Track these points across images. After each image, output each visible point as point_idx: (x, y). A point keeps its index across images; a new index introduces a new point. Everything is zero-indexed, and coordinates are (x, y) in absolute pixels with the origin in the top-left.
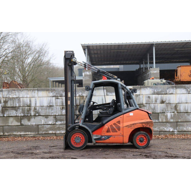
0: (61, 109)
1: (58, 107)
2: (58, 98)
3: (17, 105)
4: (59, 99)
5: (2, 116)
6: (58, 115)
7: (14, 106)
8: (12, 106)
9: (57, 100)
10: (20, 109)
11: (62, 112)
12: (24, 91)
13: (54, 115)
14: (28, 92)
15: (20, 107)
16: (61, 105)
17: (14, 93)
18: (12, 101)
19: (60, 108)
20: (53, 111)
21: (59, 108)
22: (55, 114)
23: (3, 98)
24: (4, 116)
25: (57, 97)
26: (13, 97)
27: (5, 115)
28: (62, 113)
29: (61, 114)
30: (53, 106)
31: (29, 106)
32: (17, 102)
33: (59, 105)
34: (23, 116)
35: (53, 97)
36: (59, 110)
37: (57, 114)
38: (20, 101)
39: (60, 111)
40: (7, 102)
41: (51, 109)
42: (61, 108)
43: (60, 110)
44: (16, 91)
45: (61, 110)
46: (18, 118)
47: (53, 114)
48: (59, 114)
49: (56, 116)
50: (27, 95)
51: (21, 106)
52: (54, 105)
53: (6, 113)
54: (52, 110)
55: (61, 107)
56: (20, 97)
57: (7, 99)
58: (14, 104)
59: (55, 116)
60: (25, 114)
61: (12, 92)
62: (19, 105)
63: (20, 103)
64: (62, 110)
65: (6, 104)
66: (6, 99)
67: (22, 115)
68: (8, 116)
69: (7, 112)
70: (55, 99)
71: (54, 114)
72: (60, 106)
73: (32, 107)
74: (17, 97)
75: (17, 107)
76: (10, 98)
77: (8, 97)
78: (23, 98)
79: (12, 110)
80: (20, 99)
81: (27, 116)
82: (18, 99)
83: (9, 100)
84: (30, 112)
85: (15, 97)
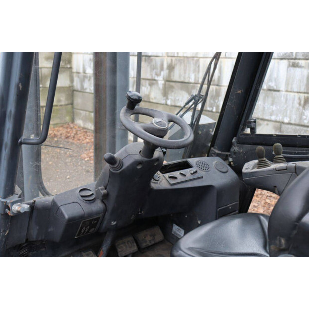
0: (300, 104)
1: (292, 94)
2: (294, 66)
3: (192, 80)
4: (300, 67)
5: (164, 102)
6: (289, 123)
7: (187, 81)
8: (182, 79)
9: (292, 69)
11: (302, 114)
13: (276, 121)
16: (302, 90)
18: (183, 67)
19: (299, 99)
20: (274, 108)
21: (294, 100)
22: (279, 118)
23: (168, 56)
24: (167, 104)
25: (295, 59)
26: (185, 56)
27: (169, 102)
28: (301, 118)
29: (297, 122)
30: (278, 91)
32: (192, 69)
33: (295, 90)
35: (282, 59)
36: (293, 107)
37: (286, 120)
38: (199, 66)
39: (298, 109)
40: (174, 68)
41: (269, 100)
42: (302, 102)
43: (297, 105)
45: (301, 108)
47: (273, 118)
48: (292, 122)
49: (283, 126)
52: (282, 87)
53: (170, 97)
54: (272, 104)
55: (302, 95)
56: (199, 56)
57: (174, 59)
58: (187, 76)
59: (278, 124)
62: (195, 79)
63: (199, 72)
64: (303, 107)
65: (172, 73)
66: (172, 60)
68: (173, 104)
69: (173, 94)
70: (289, 66)
71: (278, 120)
72: (298, 92)
73: (222, 88)
74: (194, 56)
75: (192, 84)
76: (179, 58)
77: (176, 55)
78: (205, 59)
79: (182, 89)
80: (198, 60)
81: (212, 111)
82: (195, 62)
83: (177, 64)
84: (216, 101)
85: (189, 56)
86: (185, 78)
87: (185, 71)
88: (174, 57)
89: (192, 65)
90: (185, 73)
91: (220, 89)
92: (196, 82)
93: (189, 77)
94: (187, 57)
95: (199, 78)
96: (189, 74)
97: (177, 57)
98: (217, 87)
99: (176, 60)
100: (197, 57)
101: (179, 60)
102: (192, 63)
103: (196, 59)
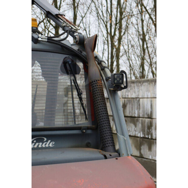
3: (136, 115)
7: (133, 116)
10: (139, 122)
12: (144, 84)
14: (149, 85)
15: (139, 117)
17: (133, 88)
18: (131, 105)
23: (123, 98)
26: (132, 97)
31: (150, 116)
32: (136, 107)
34: (143, 138)
38: (140, 105)
40: (126, 106)
44: (135, 84)
46: (137, 141)
50: (148, 93)
51: (141, 116)
57: (126, 99)
60: (145, 135)
61: (131, 86)
63: (140, 109)
65: (125, 110)
66: (125, 100)
67: (142, 136)
73: (153, 120)
74: (137, 97)
75: (136, 118)
76: (129, 99)
77: (127, 97)
78: (143, 99)
79: (131, 122)
80: (139, 100)
81: (148, 138)
82: (137, 101)
83: (127, 104)
84: (151, 130)
85: (134, 97)
86: (132, 114)
87: (132, 108)
88: (126, 98)
89: (136, 104)
90: (132, 110)
91: (152, 121)
92: (139, 116)
93: (135, 113)
94: (133, 98)
95: (140, 113)
96: (134, 111)
97: (128, 98)
98: (150, 119)
99: (127, 100)
100: (139, 98)
101: (129, 101)
102: (136, 102)
103: (138, 99)
